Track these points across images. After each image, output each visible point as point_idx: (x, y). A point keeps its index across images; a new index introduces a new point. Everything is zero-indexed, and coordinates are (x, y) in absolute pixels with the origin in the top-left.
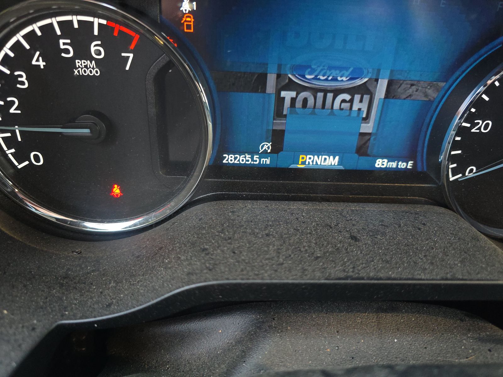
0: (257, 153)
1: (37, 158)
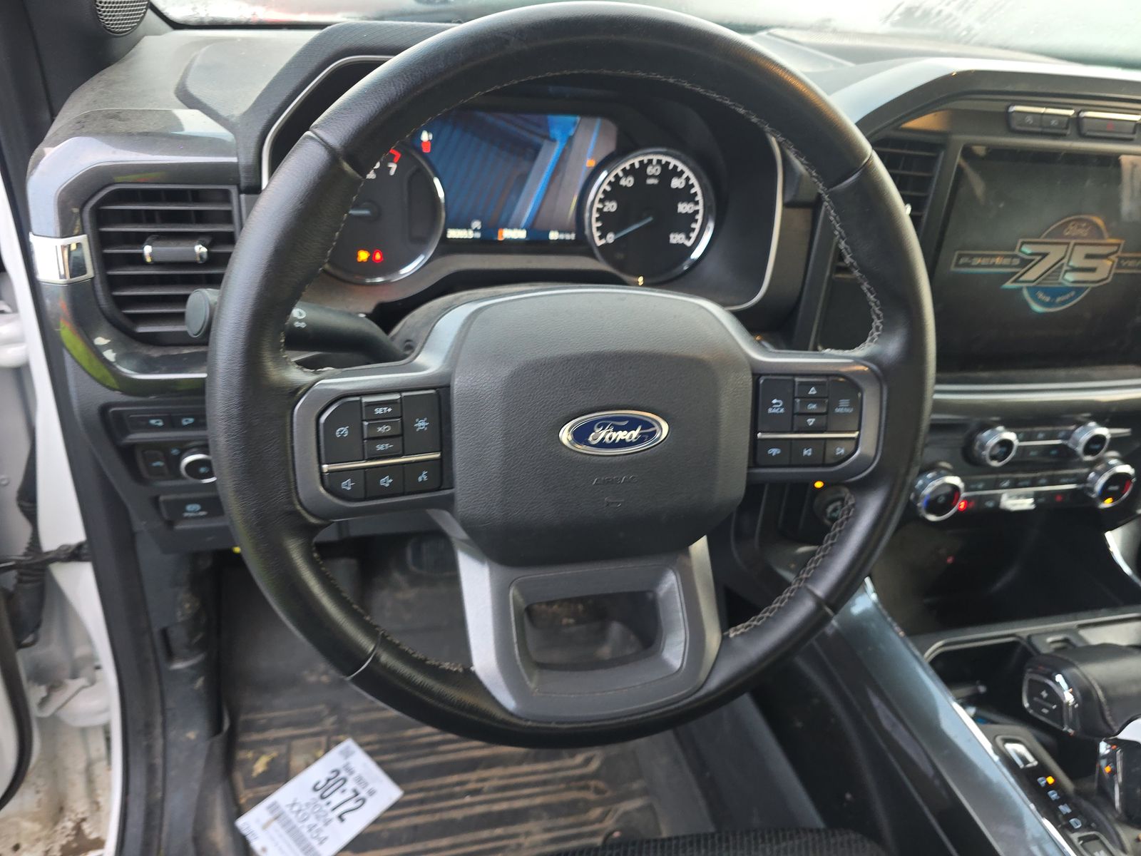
0: (471, 228)
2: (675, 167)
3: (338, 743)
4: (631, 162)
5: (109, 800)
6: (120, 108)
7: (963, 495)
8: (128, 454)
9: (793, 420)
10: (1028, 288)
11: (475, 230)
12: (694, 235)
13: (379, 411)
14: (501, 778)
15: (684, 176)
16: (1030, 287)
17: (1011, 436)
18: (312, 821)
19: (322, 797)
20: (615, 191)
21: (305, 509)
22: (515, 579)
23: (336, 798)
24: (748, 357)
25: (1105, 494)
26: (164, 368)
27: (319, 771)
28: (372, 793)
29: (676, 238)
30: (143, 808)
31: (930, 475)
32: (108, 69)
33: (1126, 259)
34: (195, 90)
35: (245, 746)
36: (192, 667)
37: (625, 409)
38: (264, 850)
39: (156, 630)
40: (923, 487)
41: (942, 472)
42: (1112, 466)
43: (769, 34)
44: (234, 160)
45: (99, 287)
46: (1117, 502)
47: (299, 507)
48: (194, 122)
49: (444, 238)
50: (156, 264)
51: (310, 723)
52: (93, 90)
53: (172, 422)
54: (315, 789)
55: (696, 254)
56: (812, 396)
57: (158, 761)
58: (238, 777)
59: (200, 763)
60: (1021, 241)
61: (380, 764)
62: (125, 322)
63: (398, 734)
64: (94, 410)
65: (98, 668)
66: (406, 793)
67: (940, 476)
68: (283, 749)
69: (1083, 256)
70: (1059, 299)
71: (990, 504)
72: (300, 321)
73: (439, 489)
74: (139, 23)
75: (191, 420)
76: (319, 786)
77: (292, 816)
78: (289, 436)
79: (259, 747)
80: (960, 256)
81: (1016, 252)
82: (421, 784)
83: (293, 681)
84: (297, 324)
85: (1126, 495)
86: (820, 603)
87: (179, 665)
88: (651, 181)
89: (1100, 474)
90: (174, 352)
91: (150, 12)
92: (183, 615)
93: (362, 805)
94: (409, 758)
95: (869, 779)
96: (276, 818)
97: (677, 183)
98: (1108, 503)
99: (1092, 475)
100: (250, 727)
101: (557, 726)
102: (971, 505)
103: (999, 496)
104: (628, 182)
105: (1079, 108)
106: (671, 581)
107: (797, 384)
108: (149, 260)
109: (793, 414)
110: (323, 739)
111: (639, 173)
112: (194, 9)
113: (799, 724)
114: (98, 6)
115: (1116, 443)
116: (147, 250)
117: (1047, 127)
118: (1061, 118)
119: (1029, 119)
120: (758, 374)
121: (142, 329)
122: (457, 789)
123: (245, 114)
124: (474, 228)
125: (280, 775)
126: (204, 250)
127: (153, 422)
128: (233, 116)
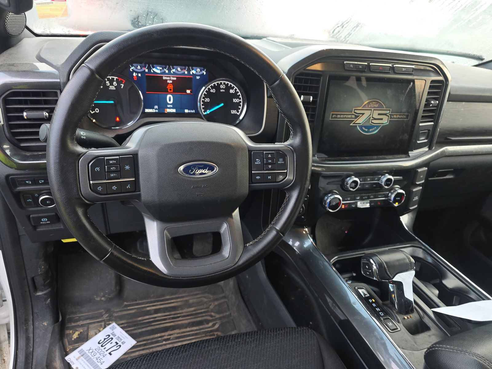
0: (154, 108)
1: (97, 110)
2: (231, 85)
3: (110, 324)
4: (214, 83)
5: (9, 358)
6: (14, 62)
7: (342, 202)
8: (17, 196)
9: (263, 166)
10: (358, 126)
11: (156, 109)
12: (240, 111)
13: (111, 162)
14: (178, 333)
15: (234, 89)
16: (360, 126)
17: (357, 179)
18: (98, 355)
19: (102, 346)
20: (208, 94)
21: (84, 198)
22: (166, 228)
23: (108, 346)
24: (246, 144)
25: (395, 201)
26: (31, 159)
27: (101, 336)
28: (123, 343)
29: (233, 112)
30: (24, 355)
31: (329, 195)
32: (10, 49)
33: (393, 115)
34: (43, 56)
35: (69, 328)
36: (45, 294)
37: (202, 161)
38: (77, 368)
39: (29, 278)
40: (327, 199)
41: (333, 193)
42: (397, 190)
43: (267, 39)
44: (59, 80)
45: (5, 128)
46: (400, 204)
47: (81, 196)
48: (43, 67)
49: (143, 112)
50: (28, 119)
51: (97, 317)
52: (3, 56)
53: (35, 182)
54: (99, 343)
55: (241, 118)
56: (270, 158)
57: (31, 335)
58: (66, 341)
59: (49, 335)
60: (354, 109)
61: (126, 332)
62: (16, 142)
63: (135, 320)
64: (3, 177)
65: (5, 301)
66: (138, 342)
67: (333, 195)
68: (86, 328)
69: (377, 114)
70: (370, 130)
71: (354, 206)
72: (83, 136)
73: (135, 192)
74: (22, 32)
75: (43, 181)
76: (100, 342)
77: (89, 354)
78: (77, 171)
79: (74, 329)
80: (333, 114)
81: (353, 113)
82: (145, 338)
83: (90, 301)
84: (82, 137)
85: (403, 201)
86: (278, 232)
87: (39, 294)
88: (222, 91)
89: (392, 193)
90: (36, 153)
91: (25, 29)
92: (40, 271)
93: (119, 348)
94: (139, 329)
95: (319, 316)
96: (82, 356)
97: (231, 91)
98: (396, 205)
99: (390, 194)
100: (71, 320)
101: (182, 278)
102: (346, 206)
103: (357, 203)
104: (213, 91)
105: (369, 62)
106: (225, 226)
107: (264, 153)
108: (26, 118)
109: (264, 164)
110: (103, 324)
111: (217, 87)
112: (44, 29)
113: (293, 298)
114: (6, 26)
115: (396, 182)
116: (25, 114)
117: (358, 69)
118: (363, 65)
119: (351, 66)
120: (250, 150)
121: (22, 145)
122: (160, 339)
123: (63, 64)
124: (155, 108)
125: (83, 338)
126: (47, 114)
127: (27, 182)
128: (58, 65)
